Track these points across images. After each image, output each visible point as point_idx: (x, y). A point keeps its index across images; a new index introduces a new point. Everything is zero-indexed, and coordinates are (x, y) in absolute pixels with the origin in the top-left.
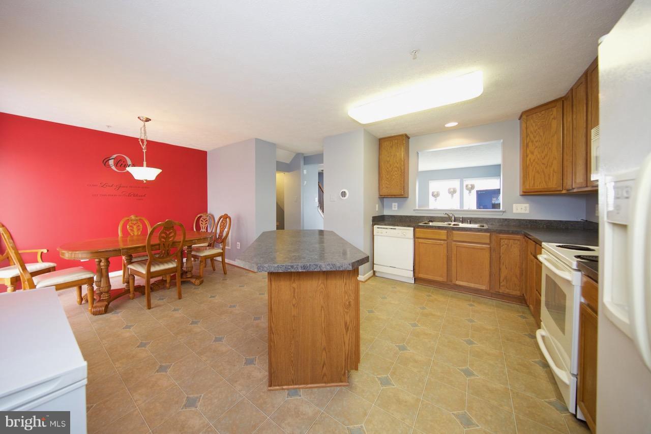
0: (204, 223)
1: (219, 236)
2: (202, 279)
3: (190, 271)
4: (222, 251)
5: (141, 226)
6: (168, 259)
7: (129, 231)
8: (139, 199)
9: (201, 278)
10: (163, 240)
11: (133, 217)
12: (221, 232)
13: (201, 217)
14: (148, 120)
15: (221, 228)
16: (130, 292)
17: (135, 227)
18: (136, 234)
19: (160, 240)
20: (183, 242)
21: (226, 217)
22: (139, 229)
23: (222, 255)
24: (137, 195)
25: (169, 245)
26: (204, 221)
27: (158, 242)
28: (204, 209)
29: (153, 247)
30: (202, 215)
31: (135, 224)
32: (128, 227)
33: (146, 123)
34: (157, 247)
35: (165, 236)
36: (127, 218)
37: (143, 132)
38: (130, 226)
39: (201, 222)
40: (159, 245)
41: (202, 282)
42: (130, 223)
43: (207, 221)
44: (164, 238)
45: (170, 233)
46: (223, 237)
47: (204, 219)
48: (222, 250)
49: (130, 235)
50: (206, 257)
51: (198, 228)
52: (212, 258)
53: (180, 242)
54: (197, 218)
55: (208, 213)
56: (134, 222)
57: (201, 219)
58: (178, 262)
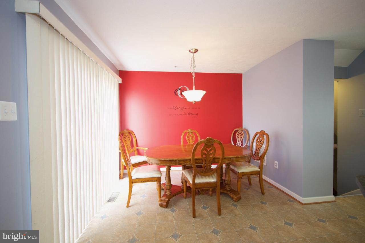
0: (240, 137)
1: (255, 152)
2: (239, 196)
3: (229, 185)
4: (259, 170)
5: (194, 137)
6: (209, 174)
7: (187, 140)
8: (194, 117)
9: (239, 194)
10: (204, 156)
11: (189, 130)
12: (258, 149)
13: (237, 131)
14: (196, 51)
15: (257, 145)
16: (183, 192)
17: (191, 138)
18: (191, 144)
19: (202, 156)
20: (222, 159)
21: (262, 134)
22: (193, 140)
23: (259, 174)
24: (193, 114)
25: (210, 160)
26: (240, 135)
27: (200, 157)
28: (240, 124)
29: (197, 161)
30: (238, 129)
31: (190, 136)
32: (187, 137)
33: (195, 54)
34: (201, 161)
35: (206, 153)
36: (186, 131)
37: (193, 62)
38: (188, 137)
39: (237, 136)
40: (201, 159)
41: (239, 199)
42: (188, 134)
43: (242, 135)
44: (205, 154)
45: (210, 150)
46: (260, 155)
47: (240, 134)
48: (260, 168)
49: (188, 143)
50: (243, 174)
51: (235, 141)
52: (248, 175)
53: (220, 158)
54: (233, 132)
55: (243, 127)
56: (190, 134)
57: (237, 133)
58: (218, 178)
